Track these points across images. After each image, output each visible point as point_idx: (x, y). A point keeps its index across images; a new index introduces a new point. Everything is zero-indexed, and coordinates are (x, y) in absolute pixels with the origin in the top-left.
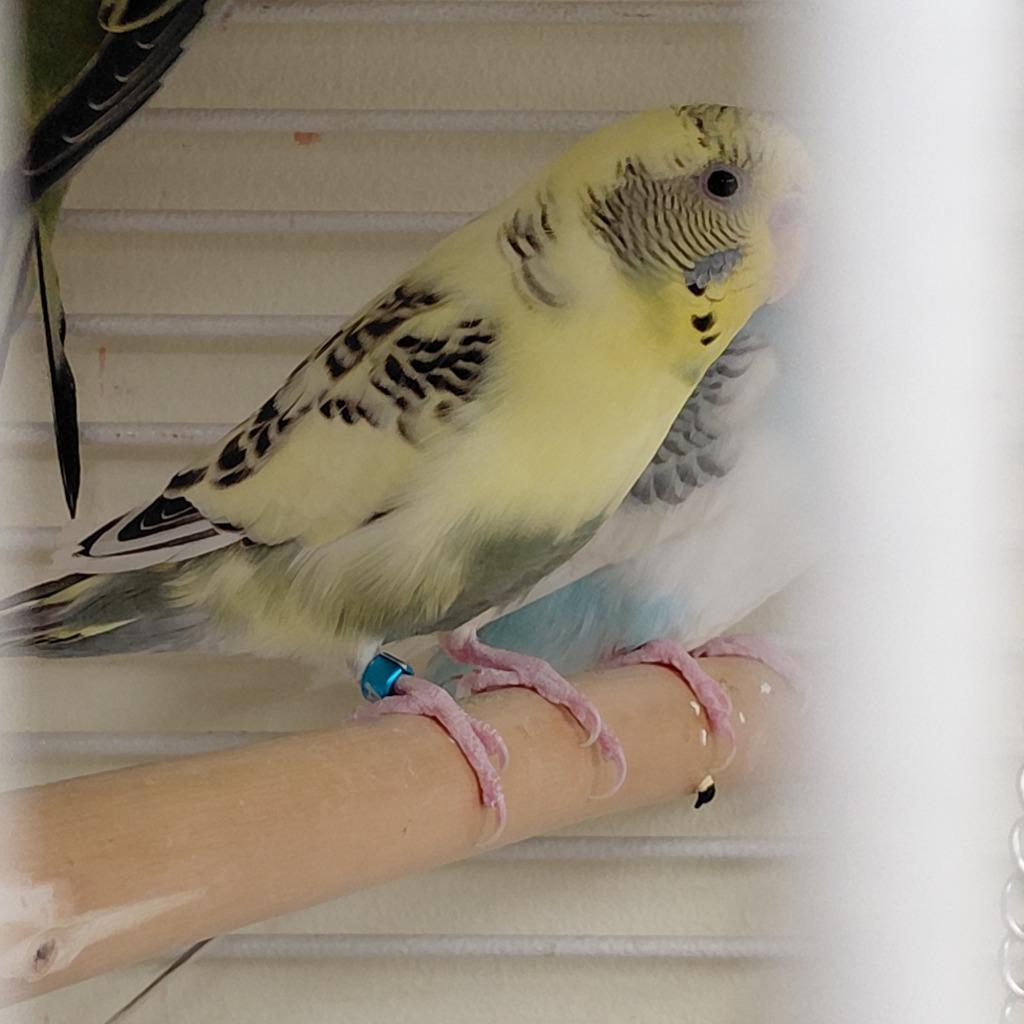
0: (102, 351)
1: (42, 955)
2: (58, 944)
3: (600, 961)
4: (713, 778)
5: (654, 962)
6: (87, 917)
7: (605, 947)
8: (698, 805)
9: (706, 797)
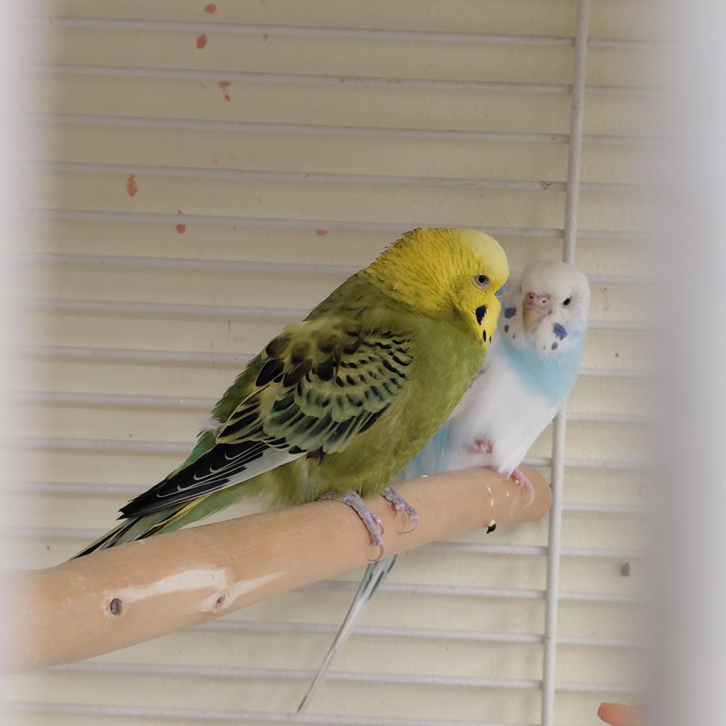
0: (229, 322)
1: (219, 601)
2: (226, 596)
3: (436, 596)
4: (495, 520)
5: (459, 597)
6: (239, 584)
7: (439, 590)
8: (488, 532)
9: (491, 529)
